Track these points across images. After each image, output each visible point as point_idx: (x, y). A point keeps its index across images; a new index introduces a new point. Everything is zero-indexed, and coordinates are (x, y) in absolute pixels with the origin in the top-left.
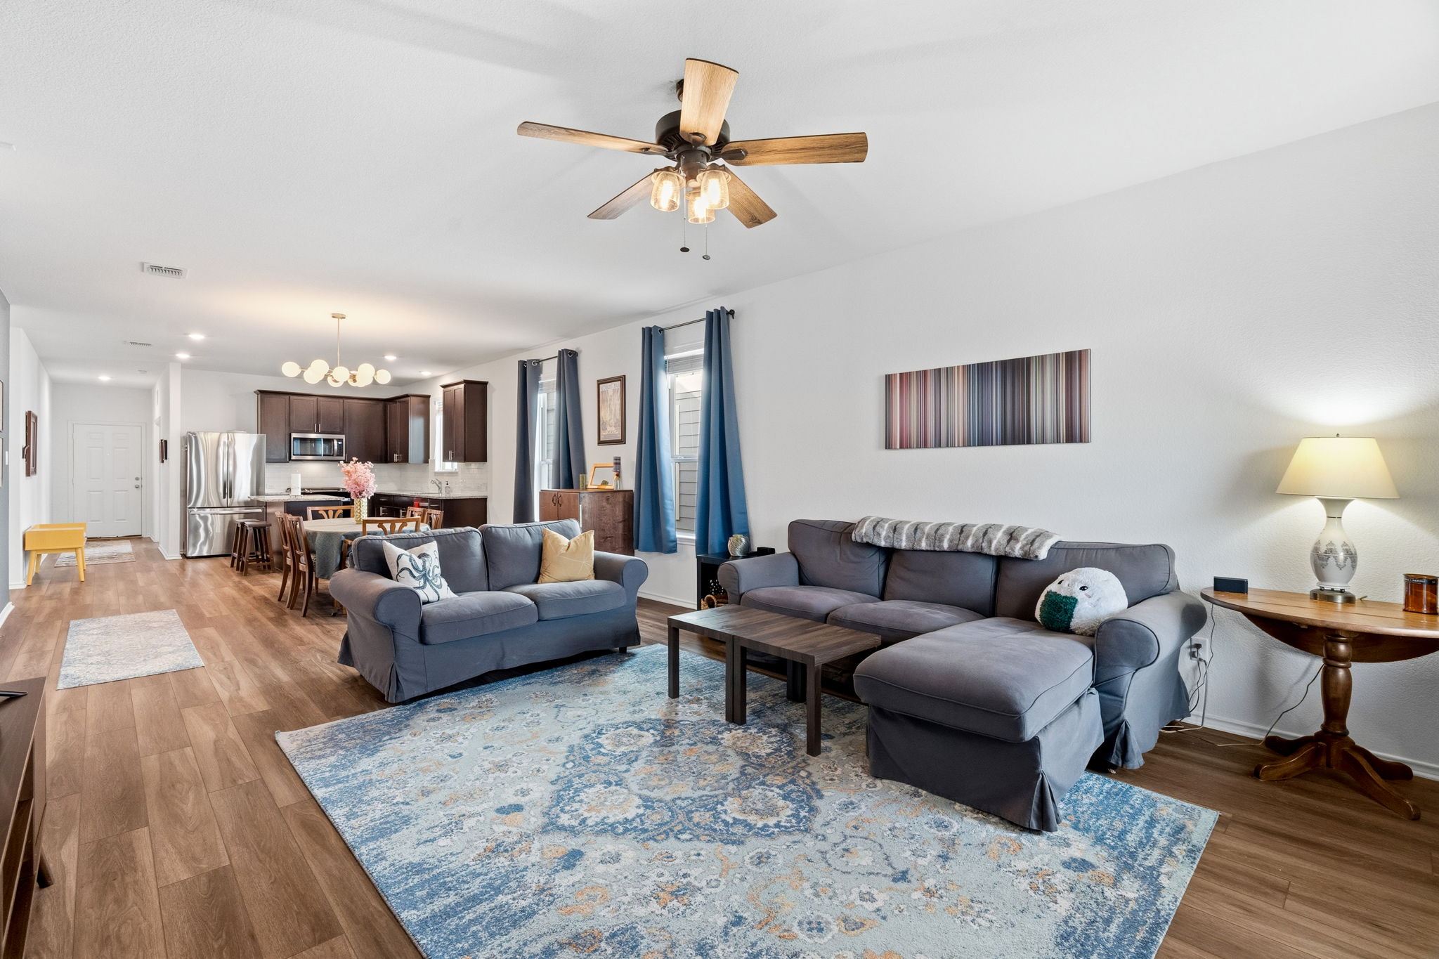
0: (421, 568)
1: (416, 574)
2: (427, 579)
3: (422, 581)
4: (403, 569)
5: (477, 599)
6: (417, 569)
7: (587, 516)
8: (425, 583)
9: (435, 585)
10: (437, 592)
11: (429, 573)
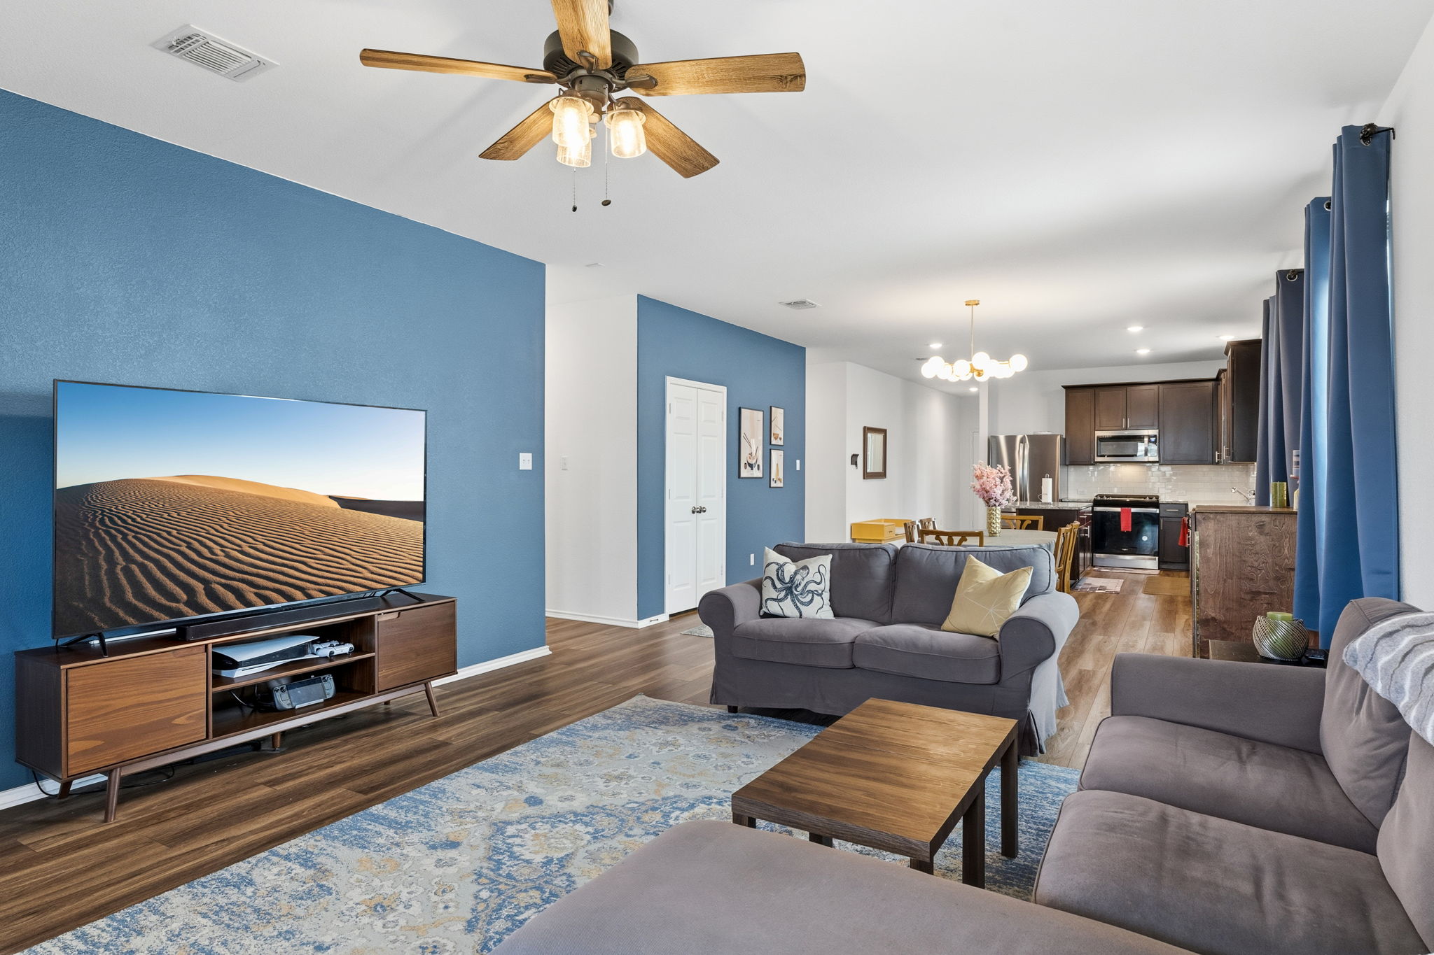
0: (787, 580)
1: (779, 585)
2: (792, 593)
3: (783, 594)
4: (766, 578)
5: (854, 629)
6: (781, 580)
7: (1210, 551)
8: (786, 596)
9: (799, 600)
10: (797, 608)
11: (797, 586)
